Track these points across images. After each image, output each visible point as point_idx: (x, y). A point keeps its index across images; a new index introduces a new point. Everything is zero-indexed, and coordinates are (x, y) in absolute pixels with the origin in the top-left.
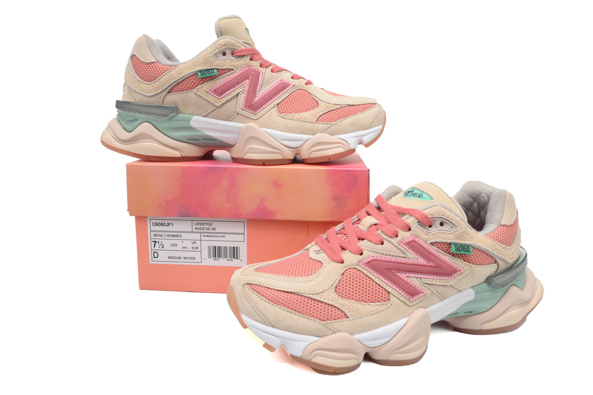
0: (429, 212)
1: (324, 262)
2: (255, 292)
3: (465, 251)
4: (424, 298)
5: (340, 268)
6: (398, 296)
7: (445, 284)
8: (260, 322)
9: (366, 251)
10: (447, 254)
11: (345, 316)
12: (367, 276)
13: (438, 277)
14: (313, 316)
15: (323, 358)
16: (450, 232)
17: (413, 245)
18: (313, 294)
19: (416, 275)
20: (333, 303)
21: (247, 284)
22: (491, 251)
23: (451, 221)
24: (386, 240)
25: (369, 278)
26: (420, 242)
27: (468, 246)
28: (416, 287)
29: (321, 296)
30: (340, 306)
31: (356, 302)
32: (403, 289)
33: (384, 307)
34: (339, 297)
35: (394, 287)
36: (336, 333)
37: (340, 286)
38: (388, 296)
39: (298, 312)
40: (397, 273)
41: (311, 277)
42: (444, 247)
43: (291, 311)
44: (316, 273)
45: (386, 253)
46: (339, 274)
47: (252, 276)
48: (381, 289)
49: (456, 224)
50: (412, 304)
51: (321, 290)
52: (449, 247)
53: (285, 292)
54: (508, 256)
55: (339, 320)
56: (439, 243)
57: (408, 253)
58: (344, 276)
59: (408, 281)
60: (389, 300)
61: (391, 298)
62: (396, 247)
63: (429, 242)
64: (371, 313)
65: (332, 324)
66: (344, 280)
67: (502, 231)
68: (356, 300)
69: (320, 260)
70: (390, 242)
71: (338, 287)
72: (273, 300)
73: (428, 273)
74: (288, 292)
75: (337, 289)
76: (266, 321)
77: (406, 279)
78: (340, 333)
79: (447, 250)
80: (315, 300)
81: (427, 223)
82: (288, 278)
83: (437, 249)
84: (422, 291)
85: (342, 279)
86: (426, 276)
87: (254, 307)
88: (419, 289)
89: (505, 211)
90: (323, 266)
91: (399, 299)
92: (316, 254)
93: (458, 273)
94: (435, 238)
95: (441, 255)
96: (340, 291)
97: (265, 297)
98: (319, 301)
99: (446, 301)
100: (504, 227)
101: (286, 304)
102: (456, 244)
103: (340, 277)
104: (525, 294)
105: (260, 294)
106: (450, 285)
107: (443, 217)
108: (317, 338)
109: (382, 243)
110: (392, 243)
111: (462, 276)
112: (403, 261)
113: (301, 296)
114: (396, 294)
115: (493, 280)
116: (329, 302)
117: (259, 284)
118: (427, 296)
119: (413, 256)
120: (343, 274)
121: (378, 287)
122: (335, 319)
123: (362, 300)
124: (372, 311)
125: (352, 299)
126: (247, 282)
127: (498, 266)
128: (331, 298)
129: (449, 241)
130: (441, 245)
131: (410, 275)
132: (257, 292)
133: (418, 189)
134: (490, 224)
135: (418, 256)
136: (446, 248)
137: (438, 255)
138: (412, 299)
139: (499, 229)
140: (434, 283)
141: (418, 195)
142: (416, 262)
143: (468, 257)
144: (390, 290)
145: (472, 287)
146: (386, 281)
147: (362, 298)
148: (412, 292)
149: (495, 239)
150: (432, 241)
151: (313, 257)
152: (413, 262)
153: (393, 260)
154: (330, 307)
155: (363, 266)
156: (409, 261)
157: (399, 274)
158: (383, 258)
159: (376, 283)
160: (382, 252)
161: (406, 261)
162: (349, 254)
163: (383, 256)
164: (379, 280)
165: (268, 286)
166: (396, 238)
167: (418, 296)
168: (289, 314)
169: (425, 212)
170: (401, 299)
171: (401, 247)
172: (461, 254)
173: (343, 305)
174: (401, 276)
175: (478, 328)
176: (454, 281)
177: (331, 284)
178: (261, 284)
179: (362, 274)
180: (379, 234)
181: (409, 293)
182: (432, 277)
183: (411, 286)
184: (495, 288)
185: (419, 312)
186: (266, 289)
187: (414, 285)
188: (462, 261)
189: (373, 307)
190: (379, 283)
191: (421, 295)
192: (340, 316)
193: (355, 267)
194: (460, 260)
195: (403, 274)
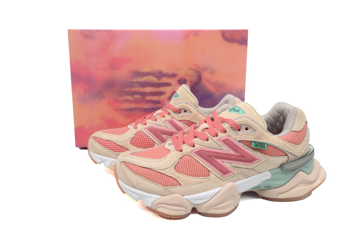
0: (238, 121)
1: (171, 151)
2: (126, 167)
3: (261, 147)
4: (232, 175)
5: (180, 154)
6: (215, 174)
7: (247, 167)
8: (128, 185)
9: (197, 145)
10: (250, 148)
11: (179, 184)
12: (196, 160)
13: (243, 163)
14: (159, 183)
15: (163, 209)
16: (251, 134)
17: (227, 142)
18: (160, 170)
19: (228, 161)
20: (172, 176)
21: (123, 162)
22: (282, 147)
23: (252, 127)
24: (210, 138)
25: (197, 161)
26: (232, 140)
27: (264, 144)
28: (228, 169)
29: (165, 171)
30: (177, 178)
31: (187, 176)
32: (219, 169)
33: (205, 180)
34: (177, 172)
35: (213, 168)
36: (172, 194)
37: (178, 165)
38: (209, 173)
39: (150, 180)
40: (215, 159)
41: (162, 159)
42: (248, 144)
43: (146, 179)
44: (165, 157)
45: (209, 146)
46: (178, 158)
47: (127, 157)
48: (204, 168)
49: (255, 129)
50: (224, 179)
51: (166, 168)
52: (251, 144)
53: (144, 167)
54: (296, 152)
55: (175, 187)
56: (244, 141)
57: (223, 147)
58: (182, 160)
59: (223, 165)
60: (209, 175)
61: (211, 174)
62: (216, 142)
63: (237, 140)
64: (196, 183)
65: (170, 189)
66: (181, 162)
67: (292, 135)
68: (187, 175)
69: (170, 149)
70: (212, 139)
71: (177, 166)
72: (136, 172)
73: (236, 160)
74: (145, 168)
75: (176, 167)
76: (131, 184)
77: (221, 163)
78: (175, 194)
79: (250, 146)
80: (161, 173)
81: (237, 128)
82: (148, 159)
83: (243, 145)
84: (231, 171)
85: (180, 161)
86: (234, 162)
87: (125, 175)
88: (229, 170)
89: (296, 122)
90: (170, 153)
91: (216, 175)
92: (169, 146)
93: (257, 161)
94: (241, 138)
95: (246, 149)
96: (178, 168)
97: (132, 170)
98: (163, 174)
99: (250, 178)
100: (294, 132)
101: (143, 175)
102: (255, 142)
103: (179, 160)
104: (311, 177)
105: (129, 168)
106: (251, 168)
107: (247, 124)
108: (161, 197)
109: (208, 140)
110: (213, 140)
111: (260, 163)
112: (220, 151)
113: (153, 170)
114: (214, 172)
115: (284, 167)
116: (170, 175)
117: (129, 162)
118: (235, 174)
119: (226, 149)
120: (181, 158)
121: (202, 167)
122: (172, 186)
123: (191, 175)
124: (197, 182)
125: (185, 174)
126: (123, 161)
127: (288, 157)
128: (172, 172)
129: (250, 140)
130: (245, 142)
131: (224, 160)
132: (127, 167)
133: (238, 107)
134: (285, 130)
135: (229, 149)
136: (249, 144)
137: (243, 149)
138: (224, 176)
139: (290, 134)
140: (240, 166)
141: (237, 110)
142: (228, 153)
143: (264, 151)
144: (210, 169)
145: (269, 170)
146: (208, 164)
147: (191, 174)
148: (224, 172)
149: (286, 140)
150: (240, 139)
151: (166, 147)
152: (226, 152)
153: (214, 151)
154: (170, 178)
155: (194, 154)
156: (224, 152)
157: (217, 160)
158: (207, 149)
159: (201, 165)
160: (207, 146)
161: (222, 152)
162: (187, 146)
163: (207, 148)
164: (204, 163)
165: (135, 164)
166: (216, 137)
167: (228, 174)
168: (145, 181)
169: (236, 121)
170: (217, 175)
171: (219, 143)
172: (259, 149)
173: (178, 177)
174: (218, 161)
175: (275, 197)
176: (254, 166)
177: (172, 164)
178: (131, 162)
179: (193, 159)
180: (206, 134)
181: (222, 172)
182: (239, 162)
183: (224, 167)
184: (286, 172)
185: (229, 184)
186: (133, 165)
187: (226, 167)
188: (260, 153)
189: (198, 179)
190: (203, 165)
191: (230, 173)
192: (175, 184)
193: (189, 154)
194: (259, 152)
195: (220, 160)
